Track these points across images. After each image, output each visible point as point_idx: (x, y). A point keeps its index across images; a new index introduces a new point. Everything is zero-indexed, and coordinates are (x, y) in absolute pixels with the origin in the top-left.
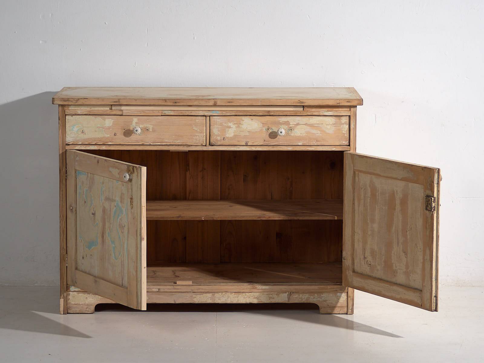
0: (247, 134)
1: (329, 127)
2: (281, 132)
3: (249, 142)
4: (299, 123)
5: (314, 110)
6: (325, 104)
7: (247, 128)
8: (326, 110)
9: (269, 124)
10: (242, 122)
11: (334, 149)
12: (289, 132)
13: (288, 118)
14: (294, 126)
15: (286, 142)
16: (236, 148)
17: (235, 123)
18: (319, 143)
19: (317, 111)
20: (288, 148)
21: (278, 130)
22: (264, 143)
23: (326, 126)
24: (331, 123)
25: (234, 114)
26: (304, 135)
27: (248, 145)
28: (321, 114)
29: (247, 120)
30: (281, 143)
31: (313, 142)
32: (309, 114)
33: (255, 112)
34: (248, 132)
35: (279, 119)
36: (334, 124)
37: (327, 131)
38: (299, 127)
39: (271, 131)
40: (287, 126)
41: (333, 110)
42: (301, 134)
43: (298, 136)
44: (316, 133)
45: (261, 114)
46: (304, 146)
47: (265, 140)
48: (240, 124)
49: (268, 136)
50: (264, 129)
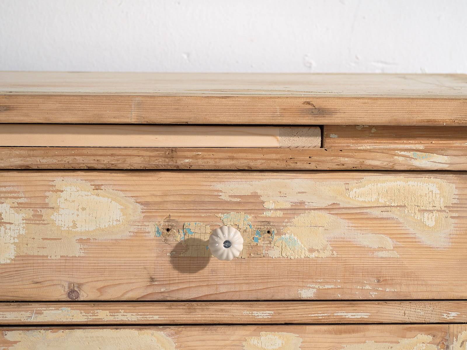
0: (77, 251)
1: (430, 220)
2: (228, 244)
3: (84, 288)
4: (302, 203)
5: (367, 145)
6: (423, 121)
7: (75, 226)
8: (421, 147)
9: (175, 206)
10: (52, 199)
11: (454, 314)
12: (261, 243)
13: (256, 183)
14: (279, 214)
15: (245, 288)
16: (28, 314)
17: (20, 201)
18: (389, 291)
19: (382, 151)
20: (255, 313)
21: (214, 233)
22: (150, 291)
23: (418, 216)
24: (440, 203)
25: (17, 162)
26: (323, 255)
27: (82, 299)
28: (401, 162)
29: (74, 188)
30: (223, 289)
31: (363, 284)
32: (349, 162)
33: (110, 152)
34: (81, 241)
35: (219, 186)
36: (450, 208)
37: (426, 239)
38: (300, 219)
39: (180, 237)
40: (250, 217)
41: (450, 148)
42: (311, 250)
43: (299, 262)
44: (376, 246)
45: (137, 162)
46: (324, 305)
47: (152, 280)
48: (45, 206)
49: (166, 260)
50: (151, 229)
